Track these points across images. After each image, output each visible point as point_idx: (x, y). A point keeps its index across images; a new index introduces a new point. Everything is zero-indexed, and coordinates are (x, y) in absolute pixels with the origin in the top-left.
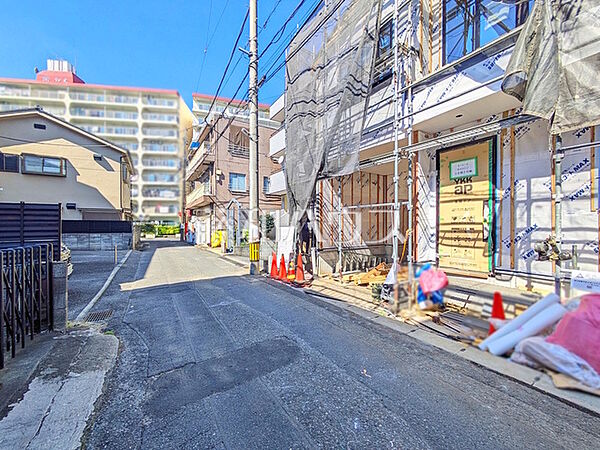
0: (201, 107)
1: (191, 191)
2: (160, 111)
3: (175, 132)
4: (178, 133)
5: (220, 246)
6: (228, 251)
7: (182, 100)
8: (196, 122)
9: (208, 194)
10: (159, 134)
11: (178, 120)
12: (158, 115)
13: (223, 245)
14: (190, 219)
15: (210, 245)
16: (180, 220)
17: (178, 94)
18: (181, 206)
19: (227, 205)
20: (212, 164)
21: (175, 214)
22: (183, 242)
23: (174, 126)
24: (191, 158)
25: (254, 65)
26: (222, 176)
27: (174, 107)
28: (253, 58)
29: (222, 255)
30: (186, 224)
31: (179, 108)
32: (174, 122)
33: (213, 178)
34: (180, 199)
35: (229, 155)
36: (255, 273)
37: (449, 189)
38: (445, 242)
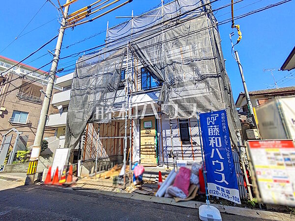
25: (56, 61)
26: (6, 112)
28: (56, 58)
35: (17, 99)
36: (30, 183)
37: (143, 131)
38: (143, 153)
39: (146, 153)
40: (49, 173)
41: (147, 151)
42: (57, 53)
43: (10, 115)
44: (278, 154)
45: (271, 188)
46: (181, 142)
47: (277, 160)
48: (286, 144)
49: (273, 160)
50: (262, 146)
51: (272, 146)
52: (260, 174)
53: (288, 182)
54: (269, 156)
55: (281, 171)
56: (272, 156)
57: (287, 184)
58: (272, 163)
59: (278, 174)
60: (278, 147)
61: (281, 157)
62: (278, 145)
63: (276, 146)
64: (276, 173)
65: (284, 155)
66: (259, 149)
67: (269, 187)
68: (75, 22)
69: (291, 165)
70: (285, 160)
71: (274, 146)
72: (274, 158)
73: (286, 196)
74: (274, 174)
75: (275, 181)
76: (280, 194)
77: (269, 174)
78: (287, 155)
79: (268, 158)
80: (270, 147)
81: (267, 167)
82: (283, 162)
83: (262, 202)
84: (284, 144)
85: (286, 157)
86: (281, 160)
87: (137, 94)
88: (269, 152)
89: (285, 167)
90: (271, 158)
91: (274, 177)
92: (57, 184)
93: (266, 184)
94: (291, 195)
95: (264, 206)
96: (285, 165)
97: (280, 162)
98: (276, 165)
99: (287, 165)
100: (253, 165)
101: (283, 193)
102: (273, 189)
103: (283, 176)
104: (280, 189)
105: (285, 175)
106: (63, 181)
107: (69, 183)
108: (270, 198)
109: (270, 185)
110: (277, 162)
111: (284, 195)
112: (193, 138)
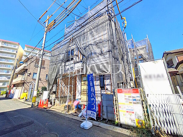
0: (28, 49)
1: (16, 78)
2: (9, 48)
3: (15, 56)
4: (16, 56)
5: (23, 98)
6: (26, 100)
7: (20, 46)
8: (25, 54)
9: (23, 79)
10: (6, 56)
11: (17, 52)
12: (7, 49)
13: (25, 98)
14: (12, 88)
15: (19, 98)
16: (8, 89)
17: (19, 44)
18: (9, 83)
19: (30, 84)
20: (27, 70)
21: (6, 86)
22: (7, 98)
23: (14, 54)
24: (19, 66)
25: (43, 49)
26: (30, 74)
27: (16, 48)
28: (43, 48)
29: (23, 102)
30: (10, 91)
31: (18, 48)
32: (15, 52)
33: (26, 74)
34: (10, 80)
35: (34, 67)
36: (33, 106)
37: (83, 82)
38: (82, 94)
39: (84, 94)
40: (40, 103)
41: (84, 93)
42: (43, 45)
43: (32, 75)
44: (130, 97)
45: (125, 116)
46: (100, 89)
47: (129, 100)
48: (135, 91)
49: (127, 100)
50: (123, 92)
51: (128, 92)
52: (121, 108)
53: (133, 113)
54: (126, 98)
55: (130, 107)
56: (127, 97)
57: (133, 114)
58: (127, 102)
59: (129, 108)
60: (131, 93)
61: (131, 98)
62: (131, 92)
63: (130, 92)
64: (128, 107)
65: (133, 97)
66: (122, 94)
67: (124, 115)
68: (50, 29)
69: (136, 103)
70: (133, 100)
71: (129, 92)
72: (128, 99)
73: (132, 120)
74: (127, 108)
75: (127, 112)
76: (129, 119)
77: (124, 108)
78: (134, 97)
79: (125, 99)
80: (127, 93)
81: (124, 104)
82: (132, 101)
83: (120, 123)
84: (134, 91)
85: (134, 98)
86: (131, 100)
87: (77, 63)
88: (126, 95)
89: (132, 104)
90: (126, 99)
91: (127, 110)
92: (42, 107)
93: (123, 113)
94: (134, 121)
95: (121, 125)
96: (133, 103)
97: (131, 101)
98: (128, 103)
99: (134, 103)
100: (118, 102)
101: (130, 119)
102: (126, 116)
103: (131, 109)
104: (129, 116)
105: (132, 109)
106: (44, 106)
107: (46, 107)
108: (124, 121)
109: (125, 114)
110: (129, 101)
111: (131, 120)
112: (107, 86)
